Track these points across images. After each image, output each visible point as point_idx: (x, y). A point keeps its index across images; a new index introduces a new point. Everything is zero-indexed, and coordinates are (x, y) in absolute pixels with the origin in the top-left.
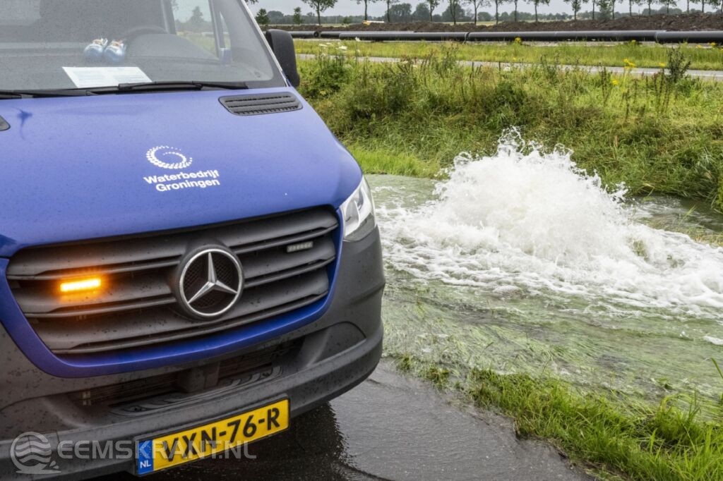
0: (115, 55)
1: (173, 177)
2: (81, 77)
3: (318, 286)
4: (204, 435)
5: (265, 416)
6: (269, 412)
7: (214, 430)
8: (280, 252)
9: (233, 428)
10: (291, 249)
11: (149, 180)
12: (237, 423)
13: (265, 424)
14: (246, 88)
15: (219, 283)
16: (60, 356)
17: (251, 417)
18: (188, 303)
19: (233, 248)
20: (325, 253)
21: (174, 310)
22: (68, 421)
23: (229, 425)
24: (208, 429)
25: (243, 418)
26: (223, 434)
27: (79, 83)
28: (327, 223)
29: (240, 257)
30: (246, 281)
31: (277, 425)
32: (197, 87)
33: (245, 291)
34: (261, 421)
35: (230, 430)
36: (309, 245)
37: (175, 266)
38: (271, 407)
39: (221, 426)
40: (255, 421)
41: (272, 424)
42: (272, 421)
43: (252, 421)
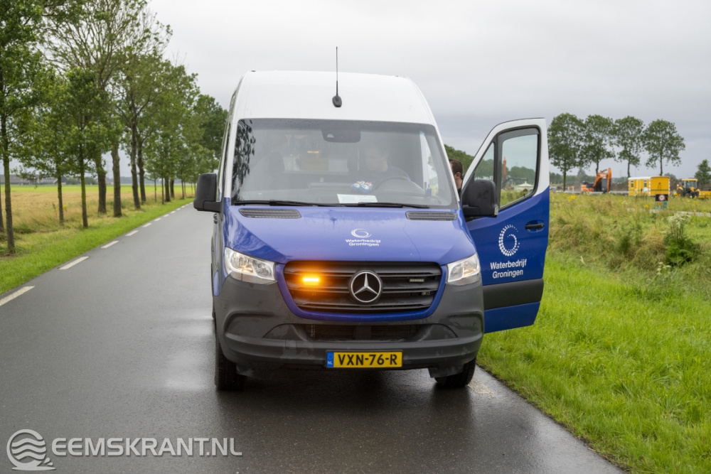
0: (364, 189)
1: (358, 241)
2: (343, 198)
3: (426, 302)
4: (358, 357)
5: (389, 357)
6: (391, 355)
7: (362, 356)
8: (406, 280)
9: (372, 357)
10: (411, 280)
11: (347, 241)
12: (374, 356)
13: (389, 361)
14: (428, 208)
15: (369, 288)
16: (300, 307)
17: (381, 355)
18: (354, 294)
19: (379, 274)
20: (433, 286)
21: (348, 297)
22: (301, 337)
23: (370, 355)
24: (360, 354)
25: (378, 355)
26: (367, 359)
27: (341, 201)
28: (435, 272)
29: (381, 278)
30: (384, 290)
31: (396, 363)
32: (400, 206)
33: (382, 294)
34: (387, 359)
35: (371, 358)
36: (422, 280)
37: (350, 278)
38: (393, 353)
39: (366, 355)
40: (383, 357)
41: (393, 362)
42: (393, 360)
43: (382, 357)
